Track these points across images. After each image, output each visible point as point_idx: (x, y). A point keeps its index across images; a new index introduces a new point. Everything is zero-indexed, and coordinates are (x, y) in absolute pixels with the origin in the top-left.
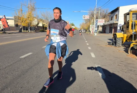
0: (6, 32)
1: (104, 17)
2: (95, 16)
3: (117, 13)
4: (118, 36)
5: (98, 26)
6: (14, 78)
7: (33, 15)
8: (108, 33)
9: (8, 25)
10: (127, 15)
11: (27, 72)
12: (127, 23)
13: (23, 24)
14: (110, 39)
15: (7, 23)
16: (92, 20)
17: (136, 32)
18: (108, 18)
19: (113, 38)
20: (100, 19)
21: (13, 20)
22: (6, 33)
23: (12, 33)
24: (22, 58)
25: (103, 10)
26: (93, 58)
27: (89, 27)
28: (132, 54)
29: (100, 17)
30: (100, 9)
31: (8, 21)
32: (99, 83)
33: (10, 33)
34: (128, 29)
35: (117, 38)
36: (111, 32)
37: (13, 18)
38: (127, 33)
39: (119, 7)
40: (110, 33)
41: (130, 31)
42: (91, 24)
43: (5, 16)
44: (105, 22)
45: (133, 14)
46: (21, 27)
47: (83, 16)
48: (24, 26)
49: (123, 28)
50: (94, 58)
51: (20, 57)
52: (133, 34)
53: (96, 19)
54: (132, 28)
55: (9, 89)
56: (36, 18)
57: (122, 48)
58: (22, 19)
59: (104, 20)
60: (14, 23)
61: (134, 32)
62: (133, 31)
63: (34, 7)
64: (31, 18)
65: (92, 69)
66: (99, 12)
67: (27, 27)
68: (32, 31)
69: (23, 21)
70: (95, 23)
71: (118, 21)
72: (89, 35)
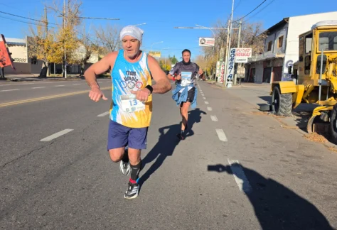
0: (6, 76)
1: (251, 42)
2: (229, 41)
3: (282, 33)
4: (283, 91)
5: (236, 65)
6: (25, 191)
7: (75, 33)
8: (259, 82)
9: (12, 60)
10: (307, 39)
11: (58, 175)
12: (305, 58)
13: (49, 57)
14: (264, 98)
15: (10, 54)
16: (222, 49)
17: (327, 79)
18: (261, 45)
19: (271, 94)
20: (241, 46)
21: (25, 46)
22: (5, 79)
23: (22, 80)
24: (47, 142)
25: (250, 26)
26: (221, 141)
27: (214, 67)
28: (316, 134)
29: (241, 43)
30: (241, 22)
31: (11, 49)
32: (235, 202)
33: (16, 81)
34: (309, 73)
35: (280, 95)
36: (266, 79)
37: (24, 41)
38: (305, 82)
39: (288, 19)
40: (263, 82)
41: (313, 78)
42: (219, 60)
43: (3, 36)
44: (254, 53)
45: (322, 35)
46: (43, 66)
47: (200, 38)
48: (51, 61)
49: (295, 71)
50: (224, 142)
51: (42, 140)
52: (320, 84)
53: (231, 47)
54: (318, 71)
55: (13, 218)
56: (83, 43)
57: (293, 120)
58: (46, 44)
59: (250, 51)
60: (26, 54)
61: (323, 80)
62: (319, 78)
63: (79, 15)
64: (69, 42)
65: (220, 169)
66: (240, 31)
67: (61, 64)
68: (72, 75)
69: (51, 51)
70: (228, 58)
71: (284, 52)
72: (213, 86)
